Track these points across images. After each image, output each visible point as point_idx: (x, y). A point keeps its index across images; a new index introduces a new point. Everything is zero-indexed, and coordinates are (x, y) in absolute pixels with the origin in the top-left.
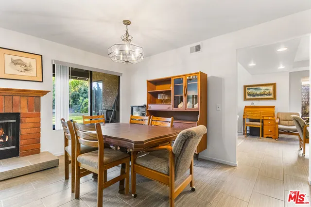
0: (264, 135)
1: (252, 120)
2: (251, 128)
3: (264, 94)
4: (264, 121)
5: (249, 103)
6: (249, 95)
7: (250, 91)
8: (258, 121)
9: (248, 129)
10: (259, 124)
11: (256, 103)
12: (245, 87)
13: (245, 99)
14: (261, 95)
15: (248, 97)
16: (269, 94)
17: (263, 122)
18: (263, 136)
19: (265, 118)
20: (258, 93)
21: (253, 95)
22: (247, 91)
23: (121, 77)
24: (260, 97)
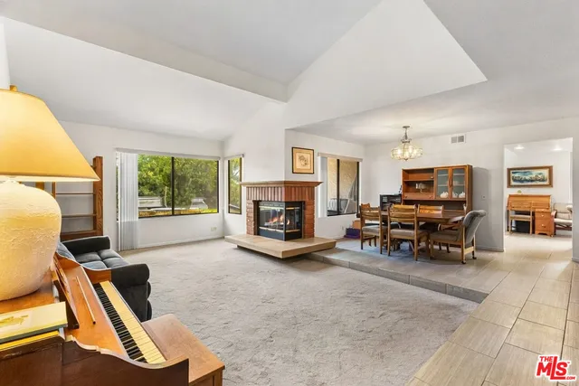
0: (536, 232)
1: (518, 213)
2: (517, 222)
3: (536, 180)
4: (536, 214)
5: (514, 191)
6: (515, 180)
7: (517, 175)
8: (528, 213)
9: (514, 225)
10: (529, 217)
11: (525, 191)
12: (509, 170)
13: (509, 185)
14: (532, 181)
15: (513, 183)
16: (543, 180)
17: (533, 214)
18: (533, 233)
19: (537, 210)
20: (527, 178)
21: (521, 181)
22: (512, 175)
23: (360, 164)
24: (530, 183)
